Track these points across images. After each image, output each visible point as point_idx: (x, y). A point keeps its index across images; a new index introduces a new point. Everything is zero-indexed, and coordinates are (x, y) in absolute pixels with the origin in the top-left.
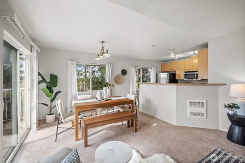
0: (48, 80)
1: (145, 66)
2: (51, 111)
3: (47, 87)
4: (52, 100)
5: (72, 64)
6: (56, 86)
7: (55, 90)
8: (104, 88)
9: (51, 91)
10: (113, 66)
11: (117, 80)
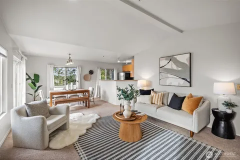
0: (33, 78)
1: (110, 67)
2: (35, 99)
3: (32, 82)
4: (36, 91)
5: (51, 66)
6: (38, 82)
7: (38, 84)
8: (71, 83)
9: (35, 86)
10: (82, 68)
11: (86, 78)
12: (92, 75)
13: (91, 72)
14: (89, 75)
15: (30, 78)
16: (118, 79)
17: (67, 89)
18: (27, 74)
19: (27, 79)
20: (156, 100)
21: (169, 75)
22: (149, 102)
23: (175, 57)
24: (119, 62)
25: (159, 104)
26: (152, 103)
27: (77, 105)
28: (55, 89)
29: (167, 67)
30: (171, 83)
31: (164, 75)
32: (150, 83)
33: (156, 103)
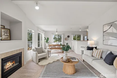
3: (46, 41)
7: (48, 42)
10: (64, 34)
11: (66, 39)
12: (69, 38)
13: (68, 37)
14: (67, 38)
15: (46, 39)
16: (84, 40)
17: (56, 44)
18: (45, 38)
19: (45, 39)
20: (96, 54)
21: (111, 38)
22: (90, 55)
23: (115, 23)
24: (80, 30)
25: (97, 57)
26: (92, 56)
27: (60, 51)
28: (53, 43)
29: (109, 31)
30: (112, 43)
31: (106, 37)
32: (97, 43)
33: (95, 56)
